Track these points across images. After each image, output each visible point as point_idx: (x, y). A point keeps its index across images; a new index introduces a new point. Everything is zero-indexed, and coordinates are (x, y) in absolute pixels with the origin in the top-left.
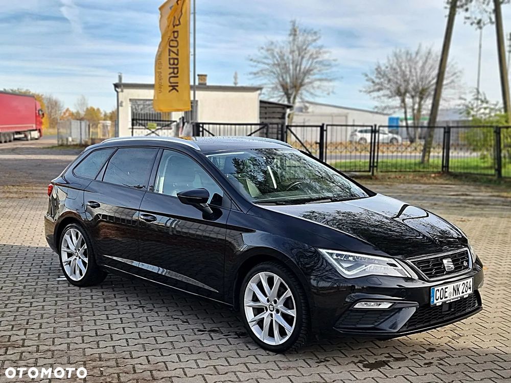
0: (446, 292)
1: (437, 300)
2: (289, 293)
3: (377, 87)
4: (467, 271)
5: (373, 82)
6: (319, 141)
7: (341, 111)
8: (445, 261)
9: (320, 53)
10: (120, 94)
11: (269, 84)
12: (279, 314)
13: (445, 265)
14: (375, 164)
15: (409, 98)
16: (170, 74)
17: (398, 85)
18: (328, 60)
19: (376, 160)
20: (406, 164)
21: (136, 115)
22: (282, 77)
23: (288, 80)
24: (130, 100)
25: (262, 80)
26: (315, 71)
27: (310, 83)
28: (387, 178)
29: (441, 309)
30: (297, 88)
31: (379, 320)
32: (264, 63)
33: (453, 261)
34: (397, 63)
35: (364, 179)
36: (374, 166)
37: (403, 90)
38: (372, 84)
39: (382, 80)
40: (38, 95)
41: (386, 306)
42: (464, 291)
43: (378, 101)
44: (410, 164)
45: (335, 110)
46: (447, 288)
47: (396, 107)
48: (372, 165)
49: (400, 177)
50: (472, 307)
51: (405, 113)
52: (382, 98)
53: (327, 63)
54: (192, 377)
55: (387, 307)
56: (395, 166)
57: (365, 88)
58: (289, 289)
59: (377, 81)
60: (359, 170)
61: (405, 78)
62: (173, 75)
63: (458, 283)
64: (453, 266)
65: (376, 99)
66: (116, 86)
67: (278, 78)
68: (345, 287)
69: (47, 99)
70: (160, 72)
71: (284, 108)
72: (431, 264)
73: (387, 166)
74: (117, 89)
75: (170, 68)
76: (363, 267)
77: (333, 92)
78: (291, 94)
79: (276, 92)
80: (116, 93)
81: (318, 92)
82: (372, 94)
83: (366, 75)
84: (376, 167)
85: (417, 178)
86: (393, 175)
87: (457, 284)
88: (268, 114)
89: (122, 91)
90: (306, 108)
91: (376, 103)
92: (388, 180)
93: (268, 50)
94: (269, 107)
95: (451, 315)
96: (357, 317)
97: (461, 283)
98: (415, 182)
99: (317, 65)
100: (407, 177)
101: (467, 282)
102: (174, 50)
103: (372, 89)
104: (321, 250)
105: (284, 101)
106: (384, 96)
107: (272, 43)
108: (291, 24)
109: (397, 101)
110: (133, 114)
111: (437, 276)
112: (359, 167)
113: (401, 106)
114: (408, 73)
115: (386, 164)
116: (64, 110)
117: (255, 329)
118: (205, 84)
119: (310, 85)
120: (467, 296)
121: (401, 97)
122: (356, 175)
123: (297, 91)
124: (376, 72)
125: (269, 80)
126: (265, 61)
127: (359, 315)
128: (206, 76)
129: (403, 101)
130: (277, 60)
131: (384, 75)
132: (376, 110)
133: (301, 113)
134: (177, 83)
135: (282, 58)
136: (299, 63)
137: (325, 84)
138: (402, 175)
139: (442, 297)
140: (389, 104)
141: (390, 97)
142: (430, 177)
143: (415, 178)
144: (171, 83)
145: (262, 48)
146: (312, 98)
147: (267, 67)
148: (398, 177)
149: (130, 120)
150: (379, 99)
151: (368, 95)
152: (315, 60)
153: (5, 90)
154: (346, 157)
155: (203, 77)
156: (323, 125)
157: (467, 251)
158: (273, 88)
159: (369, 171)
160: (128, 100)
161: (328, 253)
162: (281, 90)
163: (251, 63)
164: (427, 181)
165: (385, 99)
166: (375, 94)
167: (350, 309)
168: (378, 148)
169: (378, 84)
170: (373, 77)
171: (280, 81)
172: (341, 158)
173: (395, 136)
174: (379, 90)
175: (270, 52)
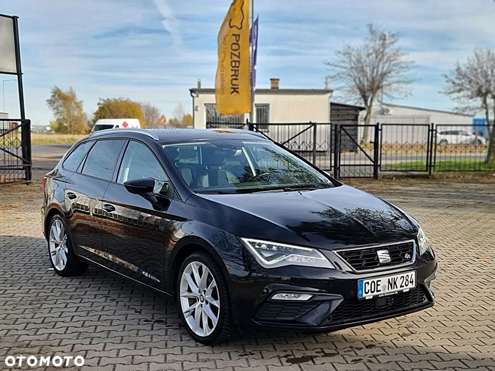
0: (378, 285)
1: (366, 293)
2: (214, 283)
3: (458, 88)
4: (408, 263)
5: (454, 83)
6: (373, 141)
7: (423, 113)
8: (379, 253)
9: (398, 55)
10: (196, 99)
11: (346, 87)
12: (208, 305)
13: (379, 257)
14: (433, 164)
15: (489, 98)
16: (232, 76)
17: (479, 86)
18: (405, 63)
19: (433, 161)
20: (470, 164)
21: (211, 119)
22: (359, 79)
23: (366, 83)
24: (205, 104)
25: (339, 83)
26: (393, 73)
27: (389, 85)
28: (445, 177)
29: (375, 303)
30: (374, 91)
31: (299, 313)
32: (341, 67)
33: (390, 253)
34: (478, 64)
35: (421, 178)
36: (431, 166)
37: (484, 91)
38: (452, 85)
39: (463, 81)
40: (137, 103)
41: (305, 297)
42: (404, 284)
43: (457, 102)
44: (475, 163)
45: (417, 113)
46: (380, 281)
47: (477, 108)
48: (429, 164)
49: (459, 177)
50: (419, 302)
51: (487, 113)
52: (462, 99)
53: (405, 65)
54: (104, 366)
55: (307, 299)
56: (458, 165)
57: (445, 88)
58: (214, 279)
59: (457, 81)
60: (420, 169)
61: (487, 78)
62: (235, 77)
63: (395, 276)
64: (389, 258)
65: (456, 100)
66: (192, 91)
67: (355, 80)
68: (273, 278)
69: (146, 107)
70: (223, 74)
71: (356, 110)
72: (361, 256)
73: (450, 166)
74: (193, 94)
75: (232, 70)
76: (284, 257)
77: (410, 94)
78: (368, 97)
79: (353, 95)
80: (192, 98)
81: (395, 95)
82: (451, 95)
83: (446, 77)
84: (434, 166)
85: (477, 177)
86: (451, 174)
87: (393, 277)
88: (340, 116)
89: (197, 96)
90: (388, 111)
91: (456, 105)
92: (446, 179)
93: (344, 54)
94: (342, 110)
95: (389, 310)
96: (277, 309)
97: (400, 276)
98: (475, 181)
99: (395, 68)
100: (466, 177)
101: (408, 276)
102: (236, 53)
103: (452, 90)
104: (243, 239)
105: (361, 104)
106: (464, 96)
107: (349, 47)
108: (368, 27)
109: (478, 102)
110: (208, 118)
111: (367, 268)
112: (420, 167)
113: (482, 107)
114: (489, 73)
115: (449, 164)
116: (160, 117)
117: (188, 320)
118: (278, 88)
119: (388, 87)
120: (408, 290)
121: (483, 98)
122: (412, 174)
123: (374, 93)
124: (456, 73)
125: (347, 84)
126: (343, 65)
127: (278, 308)
128: (278, 80)
129: (485, 102)
130: (354, 64)
131: (465, 76)
132: (456, 111)
133: (383, 116)
134: (238, 85)
135: (359, 61)
136: (376, 66)
137: (403, 85)
138: (461, 175)
139: (373, 290)
140: (470, 105)
141: (472, 98)
142: (491, 176)
143: (474, 178)
144: (233, 85)
145: (339, 52)
146: (391, 100)
147: (344, 70)
148: (457, 176)
149: (205, 124)
150: (459, 100)
151: (448, 96)
152: (392, 63)
153: (108, 99)
154: (412, 158)
155: (276, 81)
156: (378, 124)
157: (413, 242)
158: (349, 91)
159: (427, 171)
160: (203, 105)
161: (249, 242)
162: (359, 93)
163: (328, 67)
164: (487, 181)
165: (465, 100)
166: (455, 95)
167: (268, 300)
168: (436, 148)
169: (459, 85)
170: (453, 78)
171: (357, 84)
172: (406, 158)
173: (479, 137)
174: (459, 91)
175: (347, 56)
